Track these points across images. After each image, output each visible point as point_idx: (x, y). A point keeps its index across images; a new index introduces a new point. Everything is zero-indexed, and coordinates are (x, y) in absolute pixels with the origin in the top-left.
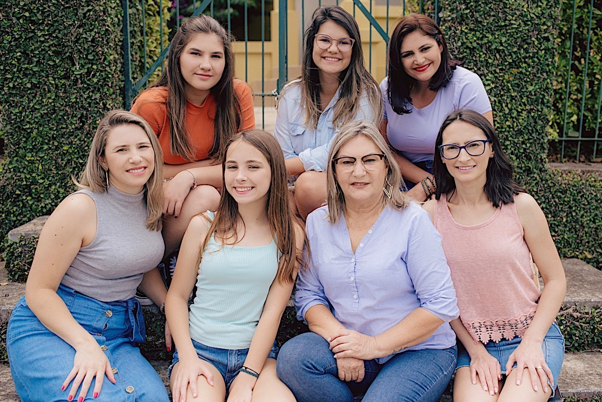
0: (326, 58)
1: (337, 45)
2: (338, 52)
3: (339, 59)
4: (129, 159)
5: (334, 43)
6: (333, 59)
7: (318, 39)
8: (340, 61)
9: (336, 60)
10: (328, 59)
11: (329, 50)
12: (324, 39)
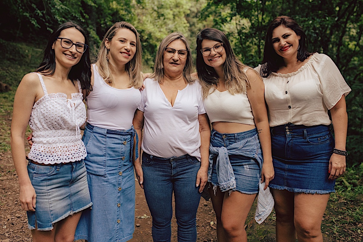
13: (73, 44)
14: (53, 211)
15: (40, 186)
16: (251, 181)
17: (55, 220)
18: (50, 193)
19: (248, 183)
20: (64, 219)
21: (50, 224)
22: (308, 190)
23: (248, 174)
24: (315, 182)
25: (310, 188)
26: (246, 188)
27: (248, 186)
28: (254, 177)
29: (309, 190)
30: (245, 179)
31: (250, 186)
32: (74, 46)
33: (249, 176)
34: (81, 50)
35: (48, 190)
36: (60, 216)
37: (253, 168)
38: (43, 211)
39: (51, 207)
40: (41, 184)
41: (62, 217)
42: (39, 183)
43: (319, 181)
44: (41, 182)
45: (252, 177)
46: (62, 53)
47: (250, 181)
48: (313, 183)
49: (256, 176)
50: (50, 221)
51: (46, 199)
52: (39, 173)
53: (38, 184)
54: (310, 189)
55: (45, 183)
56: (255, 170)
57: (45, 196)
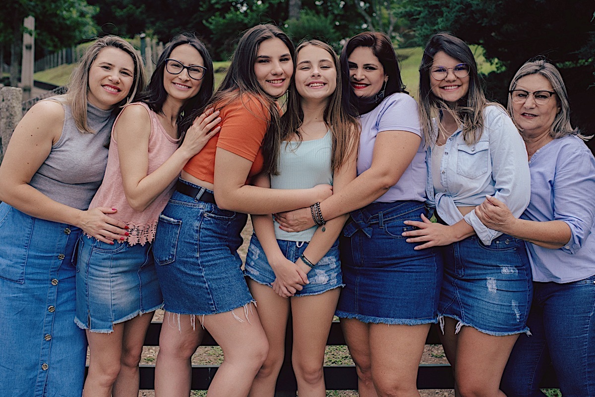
0: (446, 88)
1: (454, 73)
2: (456, 79)
3: (459, 86)
4: (109, 76)
5: (450, 72)
6: (453, 87)
7: (432, 70)
8: (460, 88)
9: (455, 87)
10: (448, 88)
11: (446, 79)
12: (439, 69)
13: (184, 67)
14: (115, 306)
15: (101, 266)
16: (499, 312)
17: (118, 319)
18: (113, 278)
19: (492, 316)
20: (130, 320)
21: (110, 324)
22: (388, 319)
23: (493, 300)
24: (400, 305)
25: (392, 315)
26: (488, 324)
27: (491, 320)
28: (504, 306)
29: (390, 319)
30: (486, 308)
31: (495, 321)
32: (185, 70)
33: (495, 302)
34: (198, 76)
35: (112, 274)
36: (125, 316)
37: (504, 289)
38: (101, 304)
39: (114, 299)
40: (103, 264)
41: (127, 317)
42: (100, 262)
43: (407, 303)
44: (102, 261)
45: (501, 305)
46: (169, 82)
47: (495, 312)
48: (398, 307)
49: (510, 304)
50: (110, 320)
51: (108, 286)
52: (101, 247)
53: (98, 263)
54: (393, 318)
55: (108, 263)
56: (509, 294)
57: (107, 281)
